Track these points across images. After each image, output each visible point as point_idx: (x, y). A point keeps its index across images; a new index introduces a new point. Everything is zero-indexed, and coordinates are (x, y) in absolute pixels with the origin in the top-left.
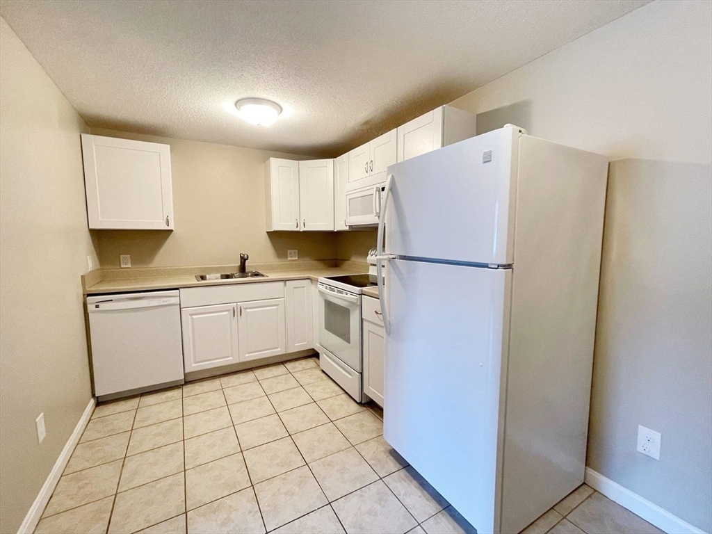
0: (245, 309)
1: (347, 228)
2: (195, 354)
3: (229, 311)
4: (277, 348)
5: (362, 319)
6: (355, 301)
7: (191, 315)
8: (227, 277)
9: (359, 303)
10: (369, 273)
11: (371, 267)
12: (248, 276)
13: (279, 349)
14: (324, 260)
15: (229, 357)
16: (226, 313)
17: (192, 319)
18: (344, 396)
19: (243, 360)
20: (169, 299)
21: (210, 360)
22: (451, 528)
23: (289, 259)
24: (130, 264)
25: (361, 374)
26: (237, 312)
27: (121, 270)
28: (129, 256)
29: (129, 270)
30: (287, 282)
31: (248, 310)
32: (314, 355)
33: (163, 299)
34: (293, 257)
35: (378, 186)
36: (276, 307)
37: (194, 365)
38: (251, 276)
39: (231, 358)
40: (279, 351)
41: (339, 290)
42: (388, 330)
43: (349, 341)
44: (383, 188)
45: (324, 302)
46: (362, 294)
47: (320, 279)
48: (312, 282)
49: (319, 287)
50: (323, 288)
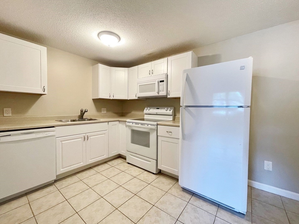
0: (90, 136)
1: (137, 98)
2: (62, 164)
3: (82, 138)
4: (104, 155)
5: (157, 136)
6: (155, 128)
7: (61, 141)
8: (74, 121)
9: (156, 129)
10: (145, 118)
11: (145, 115)
12: (85, 121)
13: (105, 156)
14: (118, 113)
15: (81, 163)
16: (80, 139)
17: (62, 144)
18: (146, 172)
19: (88, 163)
20: (49, 132)
21: (71, 166)
22: (226, 213)
23: (102, 112)
24: (11, 114)
25: (157, 160)
26: (86, 139)
27: (4, 117)
28: (11, 109)
29: (10, 117)
30: (109, 123)
31: (91, 137)
32: (120, 157)
33: (46, 133)
34: (104, 112)
35: (158, 80)
36: (104, 135)
37: (62, 170)
38: (87, 120)
39: (82, 163)
40: (105, 157)
41: (142, 124)
42: (184, 138)
43: (149, 147)
44: (161, 81)
45: (131, 130)
46: (157, 125)
47: (128, 120)
48: (119, 122)
49: (128, 124)
50: (131, 124)
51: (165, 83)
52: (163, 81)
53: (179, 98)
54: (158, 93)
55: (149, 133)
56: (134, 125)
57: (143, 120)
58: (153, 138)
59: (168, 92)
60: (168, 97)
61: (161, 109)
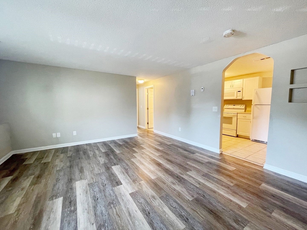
5: (237, 119)
9: (237, 115)
25: (236, 131)
42: (253, 118)
44: (238, 91)
46: (237, 113)
51: (241, 92)
52: (240, 91)
53: (252, 100)
54: (237, 97)
55: (232, 117)
58: (234, 120)
59: (243, 97)
60: (243, 99)
61: (237, 105)
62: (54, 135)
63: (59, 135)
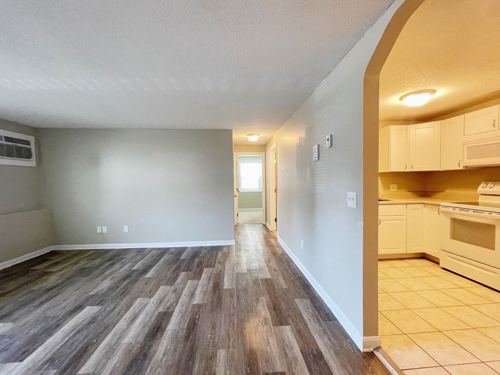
0: (382, 220)
1: (461, 168)
10: (479, 201)
11: (480, 196)
23: (391, 190)
30: (408, 205)
31: (384, 222)
32: (424, 257)
34: (394, 189)
36: (400, 221)
41: (475, 211)
43: (493, 249)
45: (450, 219)
47: (442, 203)
48: (424, 206)
49: (441, 209)
50: (451, 209)
55: (494, 226)
56: (457, 210)
57: (477, 204)
62: (99, 230)
63: (105, 231)
